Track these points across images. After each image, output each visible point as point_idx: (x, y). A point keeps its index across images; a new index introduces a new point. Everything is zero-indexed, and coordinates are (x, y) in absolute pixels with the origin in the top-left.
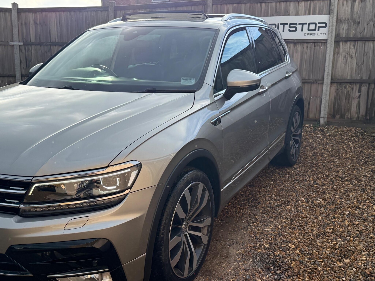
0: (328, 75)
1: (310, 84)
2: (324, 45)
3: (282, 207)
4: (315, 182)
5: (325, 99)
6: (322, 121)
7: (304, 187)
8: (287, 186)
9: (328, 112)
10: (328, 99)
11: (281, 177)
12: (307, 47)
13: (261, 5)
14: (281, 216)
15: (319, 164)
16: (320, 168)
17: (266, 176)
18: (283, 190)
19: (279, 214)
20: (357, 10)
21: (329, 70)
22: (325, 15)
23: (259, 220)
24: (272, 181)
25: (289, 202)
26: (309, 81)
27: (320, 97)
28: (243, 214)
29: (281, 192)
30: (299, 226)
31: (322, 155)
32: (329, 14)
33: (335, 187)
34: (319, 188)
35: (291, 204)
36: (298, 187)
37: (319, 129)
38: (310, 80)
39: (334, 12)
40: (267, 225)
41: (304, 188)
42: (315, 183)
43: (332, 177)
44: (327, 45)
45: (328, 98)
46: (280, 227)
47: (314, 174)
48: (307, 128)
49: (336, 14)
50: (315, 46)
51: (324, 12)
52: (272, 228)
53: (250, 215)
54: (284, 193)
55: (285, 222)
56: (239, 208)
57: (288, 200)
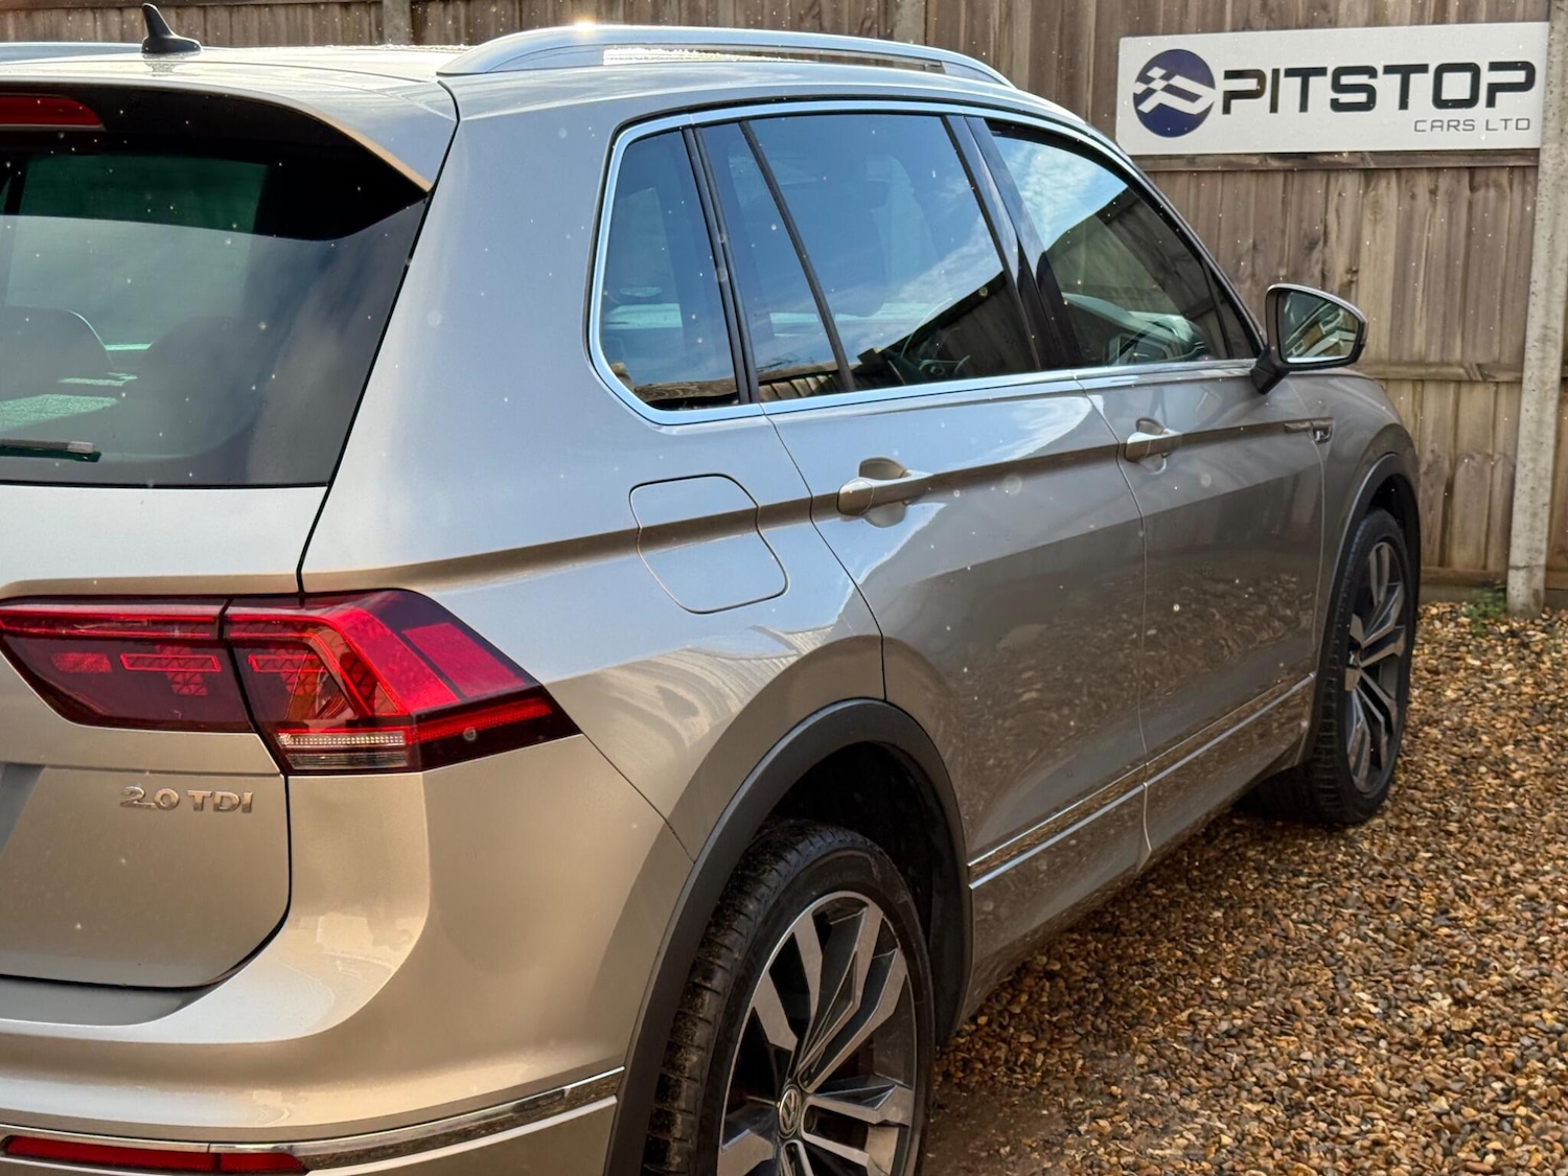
0: (1544, 339)
1: (1452, 387)
2: (1524, 181)
3: (1251, 1042)
4: (1446, 912)
5: (1530, 465)
6: (1519, 588)
7: (1381, 937)
8: (1292, 934)
9: (1549, 539)
10: (1550, 467)
11: (1266, 886)
12: (1433, 192)
14: (1240, 1087)
15: (1480, 819)
16: (1480, 841)
17: (1190, 883)
18: (1268, 952)
19: (1234, 1079)
21: (1548, 313)
22: (1524, 20)
23: (1124, 1104)
24: (1218, 903)
25: (1291, 1014)
26: (1445, 370)
27: (1505, 455)
28: (1046, 1073)
29: (1256, 965)
30: (1324, 1140)
31: (1501, 768)
32: (1548, 18)
33: (1542, 939)
34: (1458, 945)
35: (1298, 1025)
36: (1347, 941)
37: (1504, 629)
38: (1449, 364)
40: (1165, 1130)
41: (1381, 946)
42: (1442, 920)
43: (1533, 889)
44: (1536, 180)
45: (1547, 460)
46: (1226, 1140)
47: (1445, 871)
48: (1438, 624)
50: (1473, 189)
51: (1519, 7)
52: (1186, 1148)
53: (1081, 1079)
54: (1273, 972)
55: (1258, 1116)
56: (1030, 1046)
57: (1288, 1006)
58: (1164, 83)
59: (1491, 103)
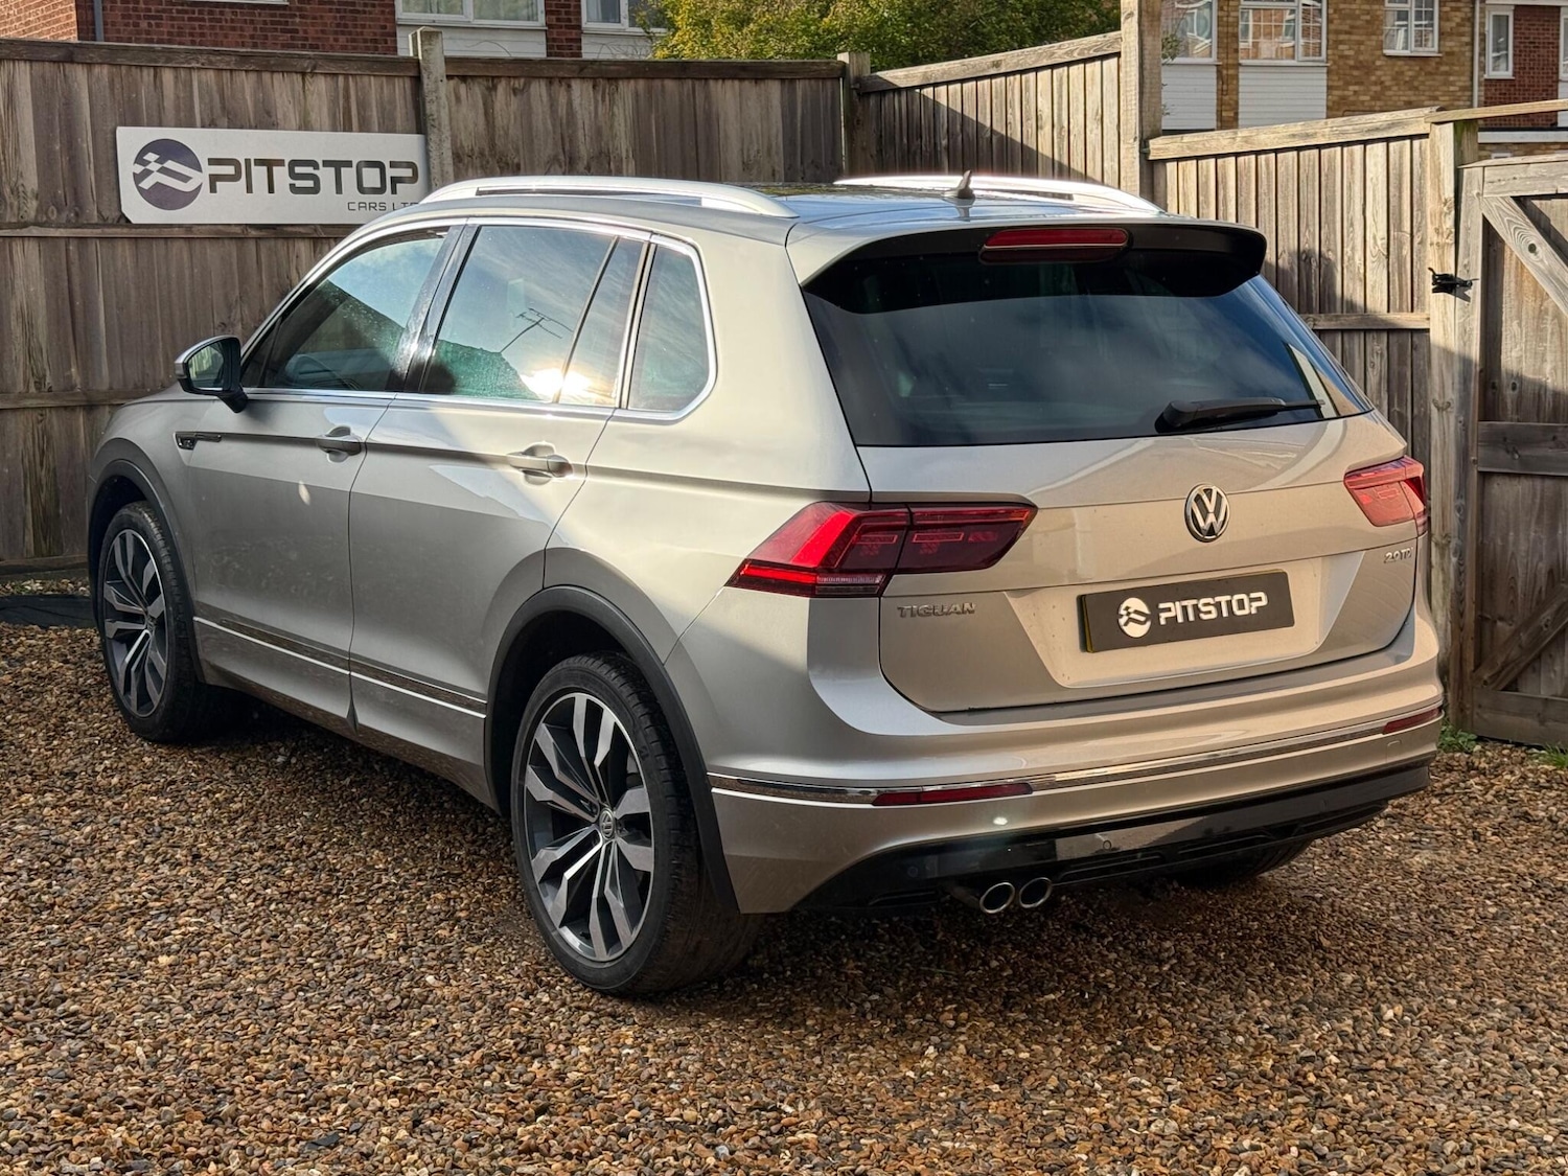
13: (155, 76)
20: (505, 121)
22: (402, 132)
32: (422, 132)
39: (440, 124)
49: (447, 133)
51: (399, 122)
58: (159, 166)
59: (394, 191)
